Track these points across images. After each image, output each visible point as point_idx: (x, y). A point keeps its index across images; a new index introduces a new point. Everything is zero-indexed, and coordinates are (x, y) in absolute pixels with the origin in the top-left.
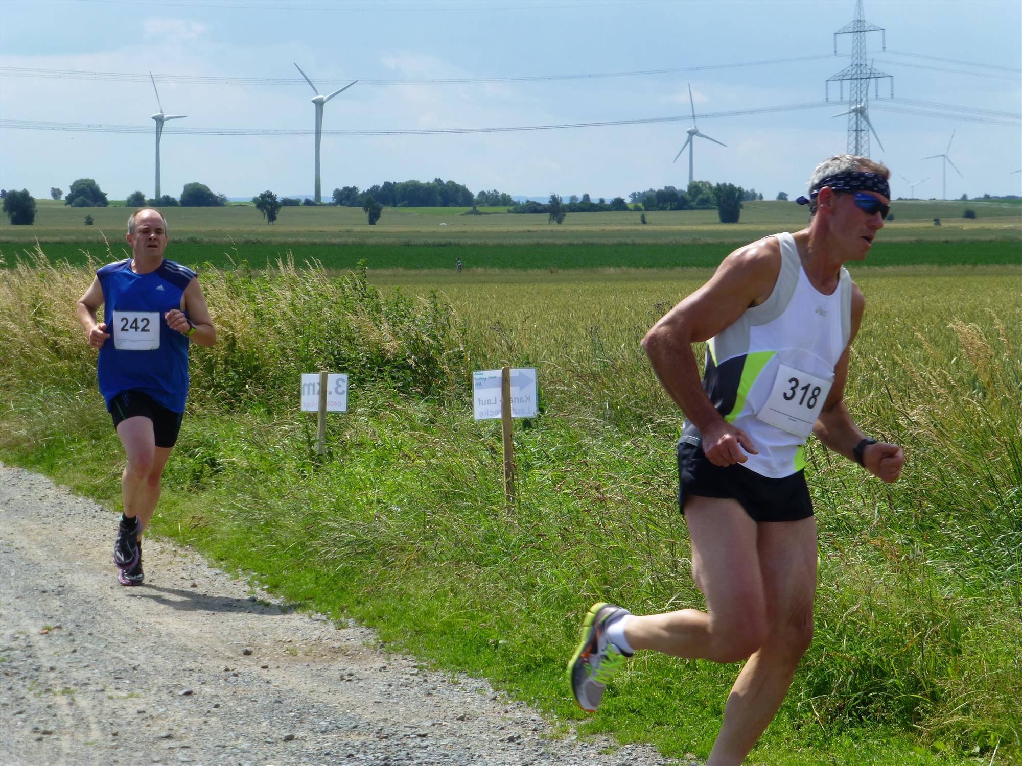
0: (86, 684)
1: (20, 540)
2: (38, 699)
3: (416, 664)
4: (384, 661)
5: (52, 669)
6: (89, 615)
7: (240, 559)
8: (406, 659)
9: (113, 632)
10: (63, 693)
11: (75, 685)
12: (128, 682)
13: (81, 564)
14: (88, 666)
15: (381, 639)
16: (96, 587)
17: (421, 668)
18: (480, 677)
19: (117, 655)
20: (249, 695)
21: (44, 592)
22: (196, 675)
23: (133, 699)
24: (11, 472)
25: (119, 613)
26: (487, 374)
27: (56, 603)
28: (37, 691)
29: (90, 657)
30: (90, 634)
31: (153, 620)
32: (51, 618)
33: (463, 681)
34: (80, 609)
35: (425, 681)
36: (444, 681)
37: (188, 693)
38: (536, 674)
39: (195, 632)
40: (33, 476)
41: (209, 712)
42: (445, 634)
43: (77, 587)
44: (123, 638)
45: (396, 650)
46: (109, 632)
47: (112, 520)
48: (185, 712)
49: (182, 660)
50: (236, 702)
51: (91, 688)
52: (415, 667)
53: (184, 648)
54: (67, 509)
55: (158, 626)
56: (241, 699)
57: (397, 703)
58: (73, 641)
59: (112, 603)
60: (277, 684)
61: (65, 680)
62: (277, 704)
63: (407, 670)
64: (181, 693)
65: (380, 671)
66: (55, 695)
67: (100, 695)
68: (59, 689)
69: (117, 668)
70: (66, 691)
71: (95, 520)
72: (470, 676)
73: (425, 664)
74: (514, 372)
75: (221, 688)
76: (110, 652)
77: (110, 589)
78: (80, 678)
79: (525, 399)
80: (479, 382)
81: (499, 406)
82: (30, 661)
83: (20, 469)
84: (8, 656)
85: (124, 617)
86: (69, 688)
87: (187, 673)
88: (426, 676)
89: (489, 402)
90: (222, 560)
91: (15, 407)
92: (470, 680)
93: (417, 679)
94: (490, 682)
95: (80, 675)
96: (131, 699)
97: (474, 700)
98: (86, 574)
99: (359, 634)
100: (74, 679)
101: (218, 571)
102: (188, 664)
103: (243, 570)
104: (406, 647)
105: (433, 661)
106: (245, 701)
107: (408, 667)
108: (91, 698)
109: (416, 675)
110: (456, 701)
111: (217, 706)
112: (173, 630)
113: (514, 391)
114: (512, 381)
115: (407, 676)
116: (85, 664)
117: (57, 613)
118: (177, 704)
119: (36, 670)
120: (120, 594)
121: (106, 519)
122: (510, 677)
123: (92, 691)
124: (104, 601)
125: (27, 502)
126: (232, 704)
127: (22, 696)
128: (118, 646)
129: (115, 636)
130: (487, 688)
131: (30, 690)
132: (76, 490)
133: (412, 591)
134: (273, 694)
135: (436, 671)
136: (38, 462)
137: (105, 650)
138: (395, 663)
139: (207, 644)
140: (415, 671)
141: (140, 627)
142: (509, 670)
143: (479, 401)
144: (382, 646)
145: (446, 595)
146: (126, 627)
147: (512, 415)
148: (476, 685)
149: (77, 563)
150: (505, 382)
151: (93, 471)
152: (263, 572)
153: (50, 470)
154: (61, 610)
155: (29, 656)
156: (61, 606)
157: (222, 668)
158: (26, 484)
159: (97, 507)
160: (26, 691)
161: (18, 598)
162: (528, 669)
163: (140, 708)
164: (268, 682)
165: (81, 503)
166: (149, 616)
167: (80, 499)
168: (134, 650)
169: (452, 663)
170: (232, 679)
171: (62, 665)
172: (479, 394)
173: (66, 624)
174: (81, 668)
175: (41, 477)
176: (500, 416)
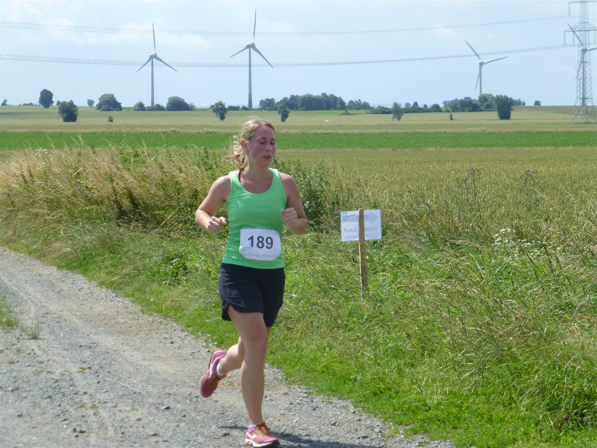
0: (106, 403)
1: (66, 315)
2: (75, 412)
3: (306, 391)
4: (287, 389)
5: (85, 393)
6: (108, 360)
7: (200, 327)
8: (300, 388)
9: (122, 371)
10: (92, 408)
11: (99, 403)
12: (131, 401)
13: (104, 329)
14: (106, 392)
15: (285, 375)
16: (112, 343)
17: (310, 393)
18: (345, 399)
19: (124, 385)
20: (205, 409)
21: (81, 346)
22: (173, 397)
23: (134, 411)
24: (61, 273)
25: (125, 359)
26: (349, 213)
27: (88, 353)
28: (76, 407)
29: (108, 386)
30: (109, 372)
31: (146, 363)
32: (85, 362)
33: (335, 402)
34: (103, 356)
35: (312, 401)
36: (324, 402)
37: (168, 408)
38: (380, 397)
39: (172, 371)
40: (75, 276)
41: (180, 420)
42: (324, 372)
43: (101, 343)
44: (128, 374)
45: (294, 382)
46: (120, 371)
47: (122, 302)
48: (165, 419)
49: (164, 388)
50: (196, 414)
51: (108, 405)
52: (306, 393)
53: (166, 380)
54: (95, 296)
55: (150, 367)
56: (199, 412)
57: (294, 415)
58: (98, 376)
59: (122, 353)
60: (222, 402)
61: (93, 400)
62: (221, 415)
63: (301, 394)
64: (164, 408)
65: (285, 395)
66: (86, 409)
67: (114, 409)
68: (89, 405)
69: (124, 393)
70: (94, 407)
71: (112, 303)
72: (340, 399)
73: (311, 391)
74: (366, 212)
75: (187, 405)
76: (121, 383)
77: (121, 345)
78: (102, 399)
79: (374, 228)
80: (344, 218)
81: (357, 233)
82: (72, 388)
83: (67, 272)
84: (59, 385)
85: (129, 361)
86: (95, 405)
87: (167, 396)
88: (312, 398)
89: (351, 231)
90: (189, 327)
91: (64, 234)
92: (339, 401)
93: (306, 400)
94: (352, 402)
95: (103, 397)
96: (133, 411)
97: (341, 413)
98: (106, 336)
99: (271, 372)
100: (98, 400)
101: (186, 334)
102: (167, 391)
103: (202, 333)
104: (301, 380)
105: (317, 389)
106: (202, 413)
107: (302, 392)
108: (109, 410)
109: (307, 397)
110: (330, 414)
111: (184, 416)
112: (159, 369)
113: (367, 224)
114: (365, 218)
115: (300, 398)
116: (105, 391)
117: (89, 359)
118: (160, 415)
119: (76, 394)
120: (127, 347)
121: (119, 302)
122: (363, 399)
123: (109, 407)
124: (117, 352)
125: (71, 292)
126: (194, 415)
127: (66, 410)
128: (125, 379)
129: (123, 373)
130: (349, 406)
131: (72, 406)
132: (102, 284)
133: (304, 345)
134: (219, 409)
135: (318, 395)
136: (78, 267)
137: (118, 382)
138: (294, 390)
139: (180, 378)
140: (306, 395)
141: (139, 368)
142: (363, 395)
143: (345, 230)
144: (286, 380)
145: (324, 348)
146: (130, 368)
147: (366, 239)
148: (343, 404)
149: (102, 329)
150: (361, 218)
151: (112, 272)
152: (214, 334)
153: (85, 272)
154: (91, 357)
155: (71, 386)
156: (91, 355)
157: (188, 393)
158: (70, 281)
159: (114, 295)
160: (69, 407)
161: (65, 350)
162: (375, 394)
163: (138, 417)
164: (216, 402)
165: (103, 292)
166: (144, 361)
167: (104, 290)
168: (135, 382)
169: (328, 390)
170: (195, 399)
171: (91, 391)
172: (344, 225)
173: (94, 366)
174: (102, 393)
175: (80, 276)
176: (358, 239)
